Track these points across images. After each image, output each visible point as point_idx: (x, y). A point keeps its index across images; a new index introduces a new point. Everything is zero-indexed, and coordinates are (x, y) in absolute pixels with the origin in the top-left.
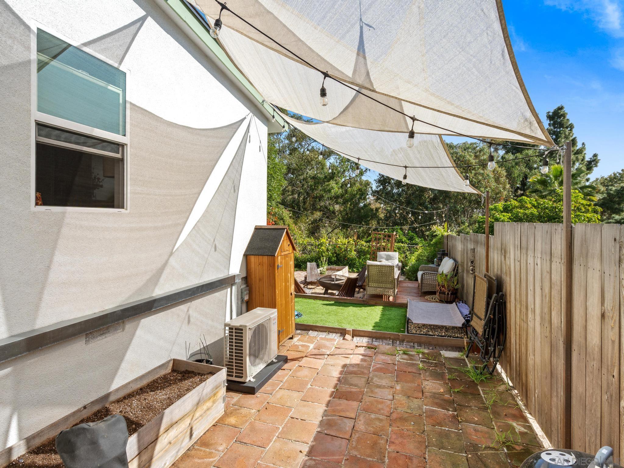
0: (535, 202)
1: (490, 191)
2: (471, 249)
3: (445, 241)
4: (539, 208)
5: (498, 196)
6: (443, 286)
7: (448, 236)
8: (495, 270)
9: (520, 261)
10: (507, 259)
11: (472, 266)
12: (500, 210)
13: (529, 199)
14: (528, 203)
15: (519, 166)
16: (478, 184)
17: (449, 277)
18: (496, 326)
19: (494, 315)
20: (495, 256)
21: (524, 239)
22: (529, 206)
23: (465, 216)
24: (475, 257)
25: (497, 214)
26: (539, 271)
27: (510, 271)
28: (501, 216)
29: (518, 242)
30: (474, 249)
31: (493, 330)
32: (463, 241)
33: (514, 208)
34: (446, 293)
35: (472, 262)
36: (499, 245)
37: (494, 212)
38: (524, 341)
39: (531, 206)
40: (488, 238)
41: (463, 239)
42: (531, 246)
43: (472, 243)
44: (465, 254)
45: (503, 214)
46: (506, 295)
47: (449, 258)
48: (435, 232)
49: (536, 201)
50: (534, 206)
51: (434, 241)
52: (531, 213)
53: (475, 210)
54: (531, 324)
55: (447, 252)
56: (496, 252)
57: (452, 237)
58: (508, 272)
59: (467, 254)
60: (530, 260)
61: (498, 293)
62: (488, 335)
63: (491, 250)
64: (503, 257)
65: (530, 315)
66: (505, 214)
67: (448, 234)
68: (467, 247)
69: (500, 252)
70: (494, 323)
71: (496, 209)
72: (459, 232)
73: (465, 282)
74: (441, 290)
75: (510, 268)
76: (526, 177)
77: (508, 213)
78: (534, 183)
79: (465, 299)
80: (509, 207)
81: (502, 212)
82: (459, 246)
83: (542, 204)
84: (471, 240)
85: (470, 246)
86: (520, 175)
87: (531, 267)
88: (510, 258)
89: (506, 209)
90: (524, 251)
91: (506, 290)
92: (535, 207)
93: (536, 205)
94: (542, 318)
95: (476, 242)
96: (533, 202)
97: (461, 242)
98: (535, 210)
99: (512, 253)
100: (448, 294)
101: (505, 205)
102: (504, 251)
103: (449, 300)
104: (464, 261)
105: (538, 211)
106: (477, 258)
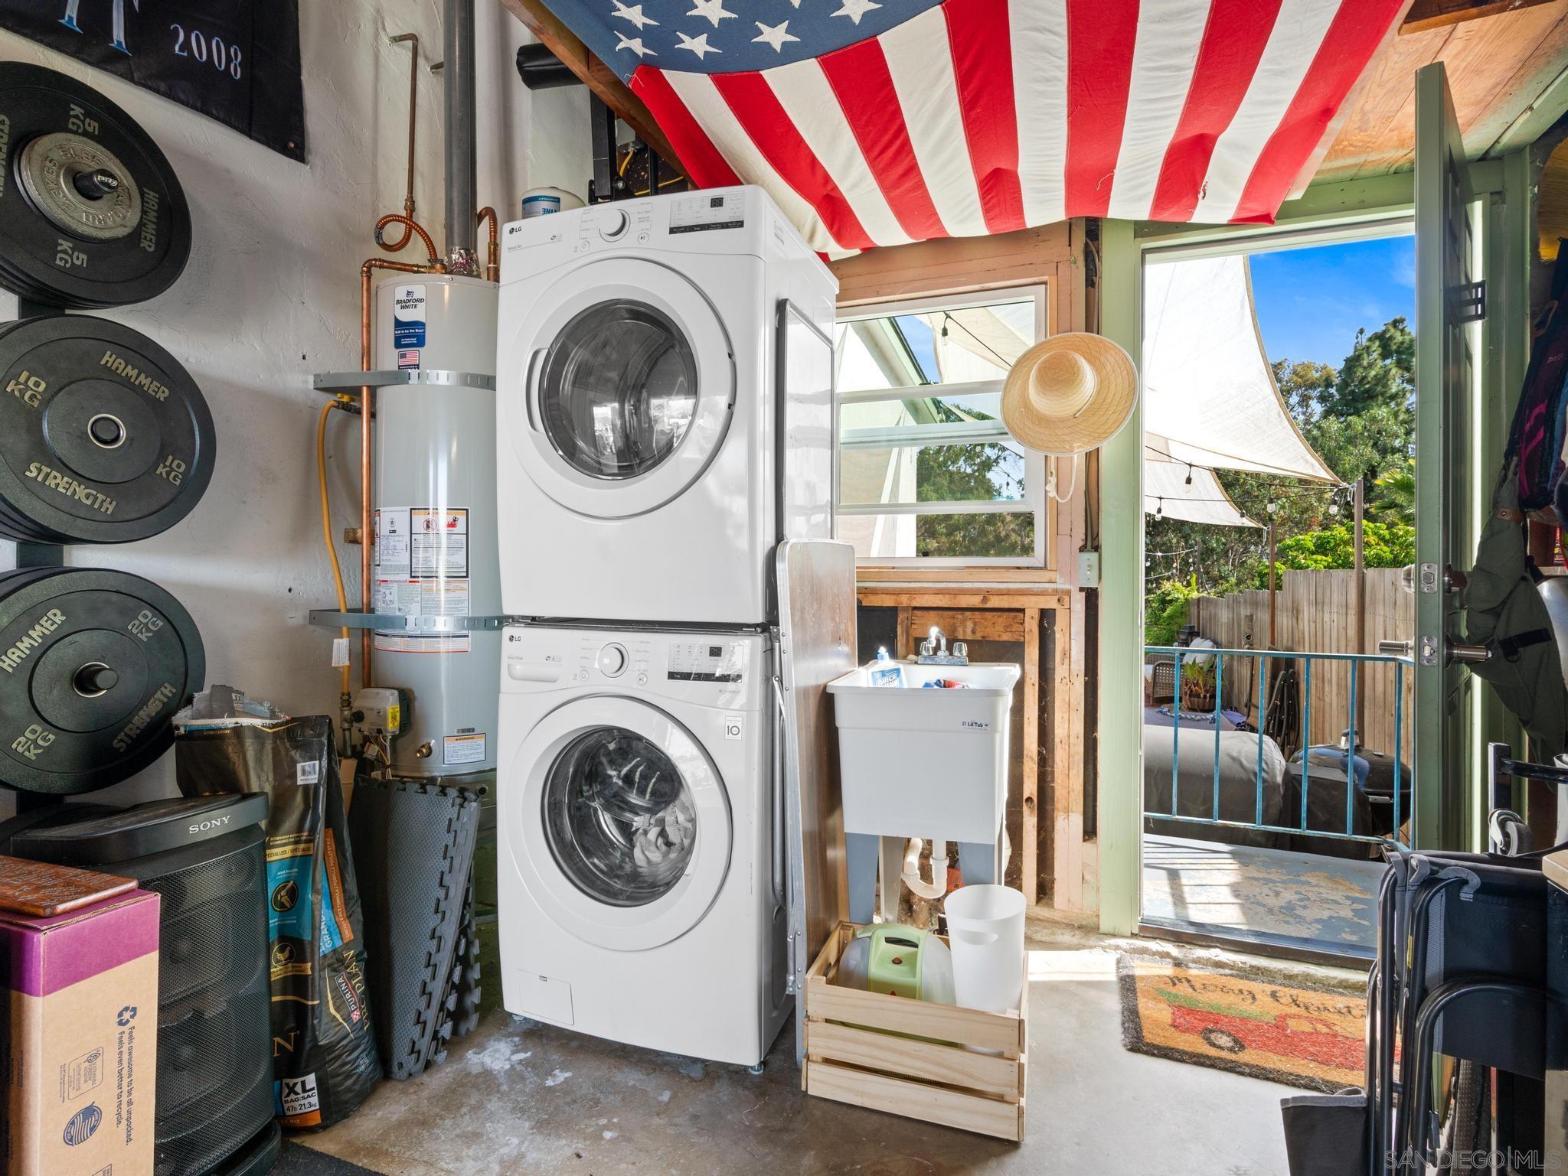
0: (1387, 532)
1: (1287, 504)
2: (1246, 616)
3: (1192, 610)
4: (1394, 543)
5: (1305, 516)
6: (1197, 684)
7: (1199, 600)
8: (1285, 641)
9: (1315, 622)
10: (1300, 622)
11: (1248, 643)
12: (1308, 550)
13: (1371, 525)
14: (1370, 533)
15: (1356, 446)
16: (1259, 490)
17: (1205, 669)
18: (1284, 717)
19: (1282, 701)
20: (1284, 620)
21: (1320, 591)
22: (1373, 539)
23: (1227, 563)
24: (1252, 629)
25: (1301, 557)
26: (1336, 630)
27: (1304, 638)
28: (1310, 562)
29: (1313, 597)
30: (1252, 616)
31: (1281, 722)
32: (1231, 606)
33: (1339, 545)
34: (1202, 695)
35: (1248, 637)
36: (1290, 604)
37: (1295, 554)
38: (1320, 726)
39: (1377, 540)
40: (1273, 595)
41: (1231, 601)
42: (1327, 600)
43: (1248, 607)
44: (1236, 627)
45: (1315, 557)
46: (1299, 674)
47: (1203, 638)
48: (1169, 594)
49: (1387, 529)
50: (1382, 539)
51: (1168, 611)
52: (1377, 554)
53: (1252, 548)
54: (1327, 699)
55: (1199, 629)
56: (1285, 614)
57: (1208, 600)
58: (1301, 640)
59: (1239, 625)
60: (1327, 618)
61: (1287, 670)
62: (1273, 729)
63: (1278, 613)
64: (1294, 620)
65: (1327, 689)
66: (1319, 557)
67: (1201, 595)
68: (1239, 614)
69: (1290, 614)
70: (1281, 713)
71: (1300, 547)
72: (1221, 594)
73: (1236, 675)
74: (1191, 691)
75: (1303, 633)
76: (1373, 472)
77: (1326, 556)
78: (1388, 486)
79: (1235, 704)
80: (1328, 542)
81: (1313, 553)
82: (1224, 615)
83: (1402, 536)
84: (1245, 601)
85: (1244, 612)
86: (1358, 466)
87: (1327, 627)
88: (1303, 620)
89: (1321, 547)
90: (1319, 607)
91: (1299, 665)
92: (1386, 542)
93: (1388, 537)
94: (1339, 686)
95: (1255, 604)
96: (1381, 532)
97: (1228, 607)
98: (1385, 549)
99: (1307, 612)
100: (1205, 697)
101: (1319, 538)
102: (1296, 611)
103: (1206, 708)
104: (1233, 639)
105: (1392, 552)
106: (1257, 629)
